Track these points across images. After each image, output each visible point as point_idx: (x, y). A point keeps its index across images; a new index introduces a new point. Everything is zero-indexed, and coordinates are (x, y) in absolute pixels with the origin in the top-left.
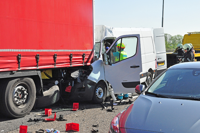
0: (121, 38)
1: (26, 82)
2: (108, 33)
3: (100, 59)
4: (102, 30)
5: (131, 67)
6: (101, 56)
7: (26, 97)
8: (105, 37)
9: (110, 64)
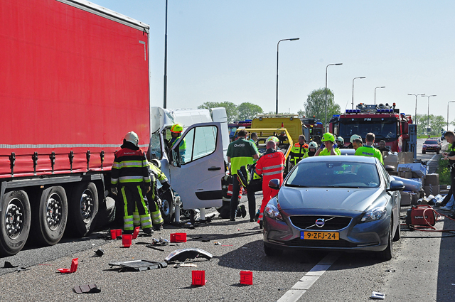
0: (194, 127)
1: (91, 189)
2: (168, 119)
3: (163, 158)
4: (158, 115)
5: (209, 169)
6: (165, 154)
7: (89, 209)
8: (165, 125)
9: (179, 166)
